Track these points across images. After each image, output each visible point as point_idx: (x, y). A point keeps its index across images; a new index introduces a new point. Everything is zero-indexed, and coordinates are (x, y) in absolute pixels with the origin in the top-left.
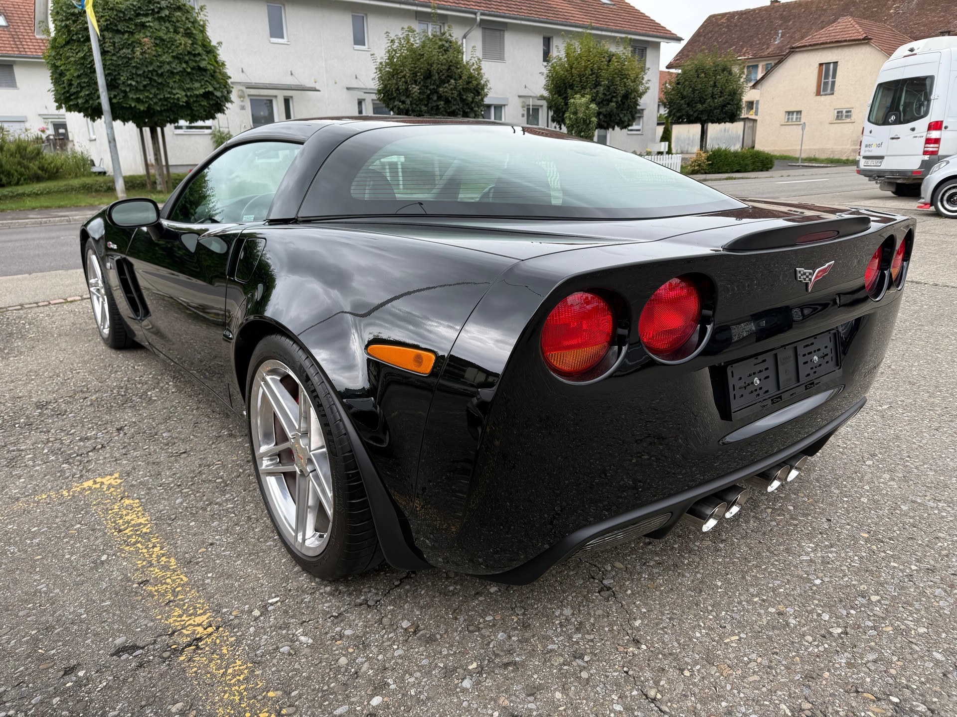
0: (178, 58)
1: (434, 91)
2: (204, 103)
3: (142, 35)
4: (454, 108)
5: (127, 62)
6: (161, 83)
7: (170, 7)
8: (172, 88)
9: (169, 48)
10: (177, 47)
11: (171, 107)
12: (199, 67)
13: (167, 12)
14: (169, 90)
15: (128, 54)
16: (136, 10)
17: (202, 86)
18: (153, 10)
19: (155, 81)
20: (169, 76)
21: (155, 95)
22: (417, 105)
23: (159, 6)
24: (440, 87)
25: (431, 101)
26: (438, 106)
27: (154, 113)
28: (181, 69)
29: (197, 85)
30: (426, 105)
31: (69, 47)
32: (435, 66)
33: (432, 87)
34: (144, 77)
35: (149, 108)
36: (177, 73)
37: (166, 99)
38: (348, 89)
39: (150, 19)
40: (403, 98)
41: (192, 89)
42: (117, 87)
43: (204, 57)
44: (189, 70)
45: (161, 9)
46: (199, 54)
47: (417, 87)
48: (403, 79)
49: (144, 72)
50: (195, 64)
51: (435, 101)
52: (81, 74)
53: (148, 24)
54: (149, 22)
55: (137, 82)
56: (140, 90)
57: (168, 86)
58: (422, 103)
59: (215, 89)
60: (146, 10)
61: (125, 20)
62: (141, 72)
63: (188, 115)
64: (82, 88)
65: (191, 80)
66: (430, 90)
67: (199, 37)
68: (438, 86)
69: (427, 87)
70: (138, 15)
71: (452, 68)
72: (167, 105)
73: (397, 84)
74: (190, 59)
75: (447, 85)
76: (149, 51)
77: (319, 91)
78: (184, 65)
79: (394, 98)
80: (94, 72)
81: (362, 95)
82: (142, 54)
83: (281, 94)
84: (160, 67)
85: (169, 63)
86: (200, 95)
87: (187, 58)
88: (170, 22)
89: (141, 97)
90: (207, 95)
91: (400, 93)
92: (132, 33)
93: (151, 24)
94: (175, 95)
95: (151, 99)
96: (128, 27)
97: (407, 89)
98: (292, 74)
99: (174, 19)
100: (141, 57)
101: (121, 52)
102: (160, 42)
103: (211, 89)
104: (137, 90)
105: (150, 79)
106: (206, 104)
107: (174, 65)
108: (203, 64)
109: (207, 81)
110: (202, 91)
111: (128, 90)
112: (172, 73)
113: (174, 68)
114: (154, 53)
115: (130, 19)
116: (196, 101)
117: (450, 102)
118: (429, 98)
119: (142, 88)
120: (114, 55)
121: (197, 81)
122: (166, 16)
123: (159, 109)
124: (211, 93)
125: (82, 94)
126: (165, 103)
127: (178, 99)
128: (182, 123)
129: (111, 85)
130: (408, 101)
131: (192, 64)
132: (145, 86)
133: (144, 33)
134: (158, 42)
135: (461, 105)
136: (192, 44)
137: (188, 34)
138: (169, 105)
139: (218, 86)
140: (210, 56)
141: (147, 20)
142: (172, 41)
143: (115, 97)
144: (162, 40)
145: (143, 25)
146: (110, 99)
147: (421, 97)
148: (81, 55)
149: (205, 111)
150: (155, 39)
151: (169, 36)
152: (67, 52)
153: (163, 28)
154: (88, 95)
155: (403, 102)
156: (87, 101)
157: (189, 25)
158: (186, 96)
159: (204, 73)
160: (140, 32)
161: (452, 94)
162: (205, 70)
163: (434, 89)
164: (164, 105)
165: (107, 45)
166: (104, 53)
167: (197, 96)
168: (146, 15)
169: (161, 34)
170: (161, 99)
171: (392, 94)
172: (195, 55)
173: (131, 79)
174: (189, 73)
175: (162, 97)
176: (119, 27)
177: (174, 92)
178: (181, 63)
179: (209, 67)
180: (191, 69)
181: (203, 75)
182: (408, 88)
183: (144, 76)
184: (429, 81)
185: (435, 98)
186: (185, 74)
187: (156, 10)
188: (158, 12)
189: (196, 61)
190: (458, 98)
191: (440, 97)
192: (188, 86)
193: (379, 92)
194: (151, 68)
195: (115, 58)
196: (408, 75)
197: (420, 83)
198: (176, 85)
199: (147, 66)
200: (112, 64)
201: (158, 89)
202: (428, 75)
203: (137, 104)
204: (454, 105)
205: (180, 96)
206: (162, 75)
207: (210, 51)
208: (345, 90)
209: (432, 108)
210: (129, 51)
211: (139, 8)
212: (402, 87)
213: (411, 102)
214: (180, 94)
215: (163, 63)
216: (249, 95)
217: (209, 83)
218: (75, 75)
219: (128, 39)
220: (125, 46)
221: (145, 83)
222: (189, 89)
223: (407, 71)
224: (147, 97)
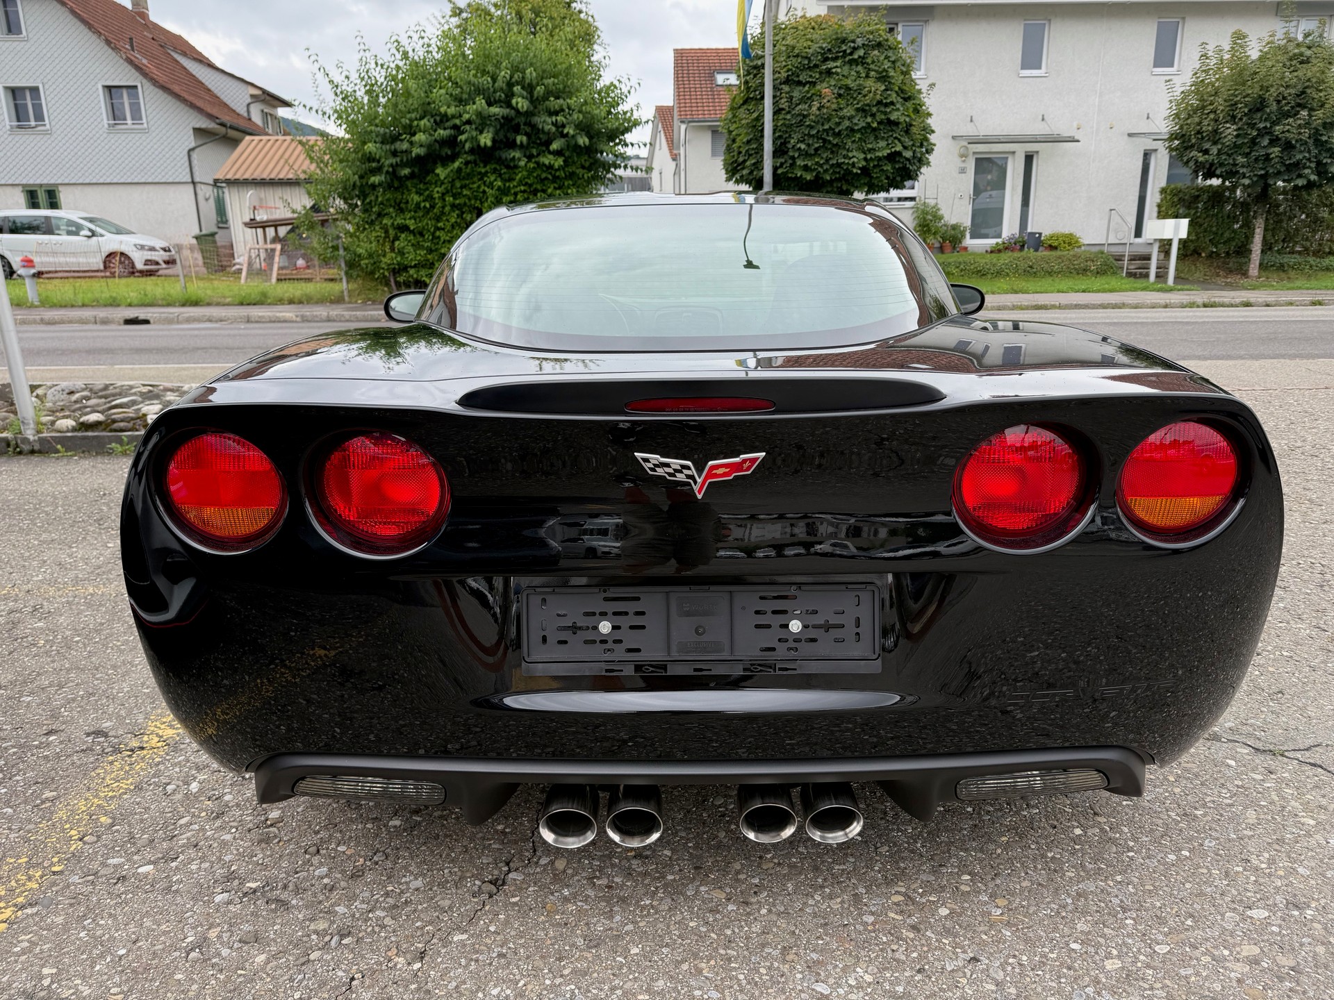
0: (863, 111)
1: (1263, 133)
2: (888, 168)
3: (825, 85)
4: (1299, 156)
5: (801, 121)
6: (837, 144)
7: (868, 45)
8: (848, 150)
9: (855, 99)
10: (865, 96)
11: (844, 175)
12: (888, 119)
13: (861, 52)
14: (845, 152)
15: (805, 110)
16: (825, 53)
17: (888, 145)
18: (845, 51)
19: (830, 141)
20: (847, 135)
21: (827, 161)
22: (1229, 155)
23: (852, 45)
24: (1278, 124)
25: (1256, 148)
26: (1268, 155)
27: (823, 182)
28: (864, 125)
29: (882, 144)
30: (1247, 155)
31: (745, 107)
32: (1272, 90)
33: (1261, 125)
34: (818, 139)
35: (817, 176)
36: (859, 130)
37: (839, 165)
38: (1130, 135)
39: (838, 63)
40: (1207, 146)
41: (874, 150)
42: (786, 153)
43: (898, 106)
44: (875, 125)
45: (855, 49)
46: (892, 103)
47: (1234, 127)
48: (1212, 116)
49: (818, 131)
50: (883, 117)
51: (1264, 147)
52: (751, 139)
53: (834, 70)
54: (837, 67)
55: (808, 145)
56: (811, 155)
57: (844, 148)
58: (1241, 151)
59: (905, 148)
60: (837, 52)
61: (809, 67)
62: (814, 132)
63: (865, 184)
64: (750, 155)
65: (876, 138)
66: (1259, 130)
67: (897, 79)
68: (1274, 123)
69: (1253, 126)
70: (826, 59)
71: (1308, 91)
72: (839, 173)
73: (1199, 123)
74: (878, 111)
75: (1291, 120)
76: (828, 104)
77: (1078, 141)
78: (869, 119)
79: (1192, 146)
80: (762, 136)
81: (1151, 145)
82: (819, 109)
83: (1020, 150)
84: (838, 124)
85: (850, 118)
86: (884, 157)
87: (874, 109)
88: (863, 64)
89: (810, 164)
90: (893, 157)
91: (1203, 138)
92: (813, 84)
93: (839, 70)
94: (850, 158)
95: (821, 166)
96: (811, 76)
97: (1216, 131)
98: (1043, 120)
99: (869, 60)
100: (818, 113)
101: (797, 109)
102: (845, 93)
103: (899, 148)
104: (806, 155)
105: (825, 141)
106: (889, 168)
107: (855, 121)
108: (893, 117)
109: (896, 138)
110: (886, 152)
111: (796, 155)
112: (852, 130)
113: (856, 124)
114: (834, 106)
115: (816, 66)
116: (878, 166)
117: (1293, 147)
118: (1254, 142)
119: (813, 152)
120: (789, 112)
121: (883, 138)
122: (860, 57)
123: (828, 178)
124: (899, 154)
125: (748, 163)
126: (838, 170)
127: (853, 165)
128: (858, 195)
129: (779, 152)
130: (1214, 150)
131: (880, 117)
132: (816, 150)
133: (828, 82)
134: (842, 92)
135: (1315, 151)
136: (886, 90)
137: (883, 78)
138: (842, 172)
139: (911, 143)
140: (909, 104)
141: (835, 64)
142: (859, 90)
143: (782, 164)
144: (848, 88)
145: (829, 72)
146: (775, 169)
147: (1240, 141)
148: (755, 115)
149: (888, 178)
150: (840, 88)
151: (858, 82)
152: (742, 113)
153: (853, 73)
154: (754, 164)
155: (1206, 152)
156: (751, 173)
157: (887, 65)
158: (865, 159)
159: (894, 128)
160: (824, 81)
161: (1300, 133)
162: (896, 124)
163: (1265, 128)
164: (834, 172)
165: (783, 101)
166: (777, 112)
167: (879, 159)
168: (835, 59)
169: (849, 82)
170: (833, 165)
171: (1190, 140)
172: (886, 105)
173: (802, 142)
174: (874, 130)
175: (835, 162)
176: (801, 78)
177: (850, 154)
178: (866, 117)
179: (902, 120)
180: (879, 123)
181: (892, 131)
182: (1218, 129)
183: (817, 137)
184: (1259, 115)
185: (1266, 142)
186: (869, 131)
187: (848, 51)
188: (851, 54)
189: (885, 113)
190: (1311, 142)
191: (1274, 141)
192: (870, 146)
193: (1172, 137)
194: (826, 127)
195: (788, 117)
196: (1221, 108)
197: (1241, 119)
198: (855, 146)
199: (823, 125)
200: (784, 125)
201: (832, 152)
202: (1259, 106)
203: (804, 173)
204: (1301, 152)
205: (855, 160)
206: (839, 134)
207: (909, 96)
208: (1126, 137)
209: (1256, 160)
210: (806, 106)
211: (829, 50)
212: (1207, 127)
213: (1219, 150)
214: (857, 158)
215: (842, 118)
216: (974, 153)
217: (899, 140)
218: (745, 140)
219: (808, 92)
220: (803, 100)
221: (817, 145)
222: (870, 150)
223: (1220, 103)
224: (817, 163)
